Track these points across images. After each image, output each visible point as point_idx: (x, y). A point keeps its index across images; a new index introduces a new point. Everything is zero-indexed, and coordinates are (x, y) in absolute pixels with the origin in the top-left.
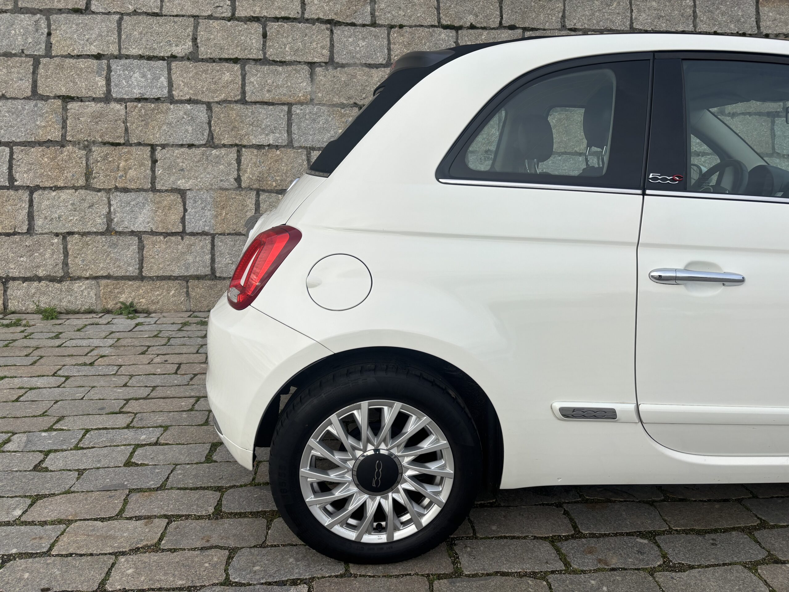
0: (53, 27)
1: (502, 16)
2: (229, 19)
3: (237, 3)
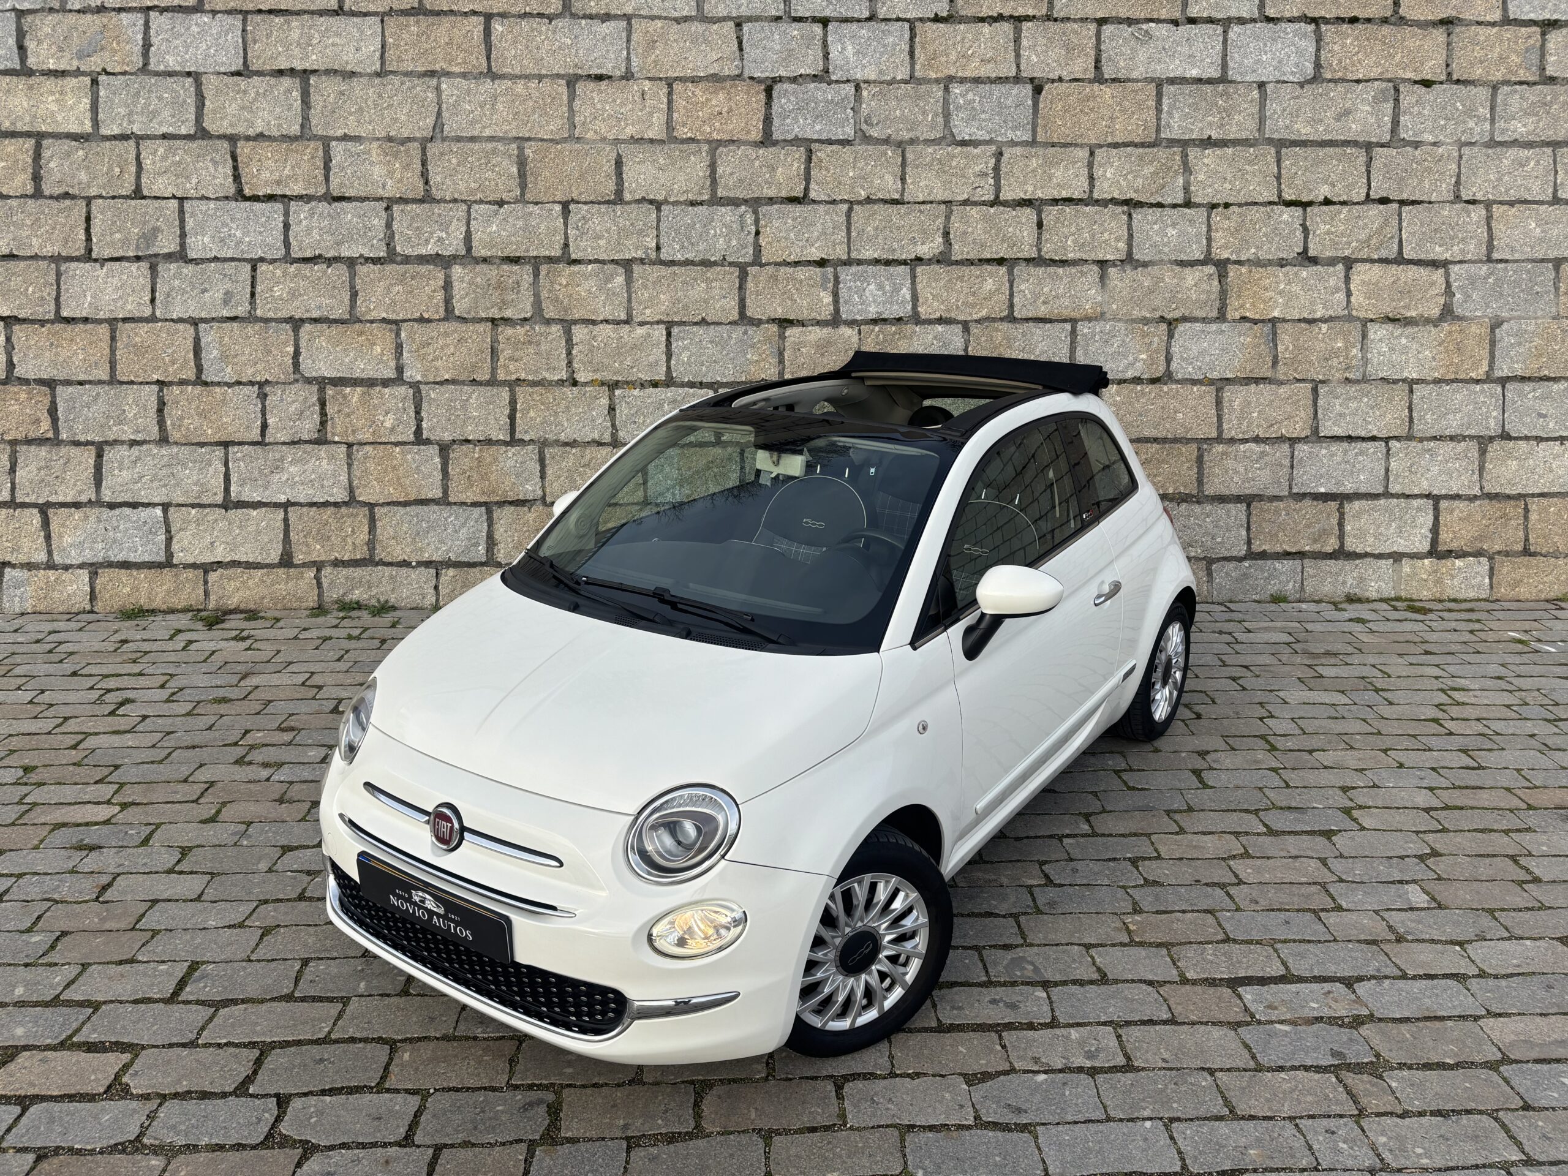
0: (762, 223)
1: (1369, 185)
2: (992, 204)
3: (1002, 181)
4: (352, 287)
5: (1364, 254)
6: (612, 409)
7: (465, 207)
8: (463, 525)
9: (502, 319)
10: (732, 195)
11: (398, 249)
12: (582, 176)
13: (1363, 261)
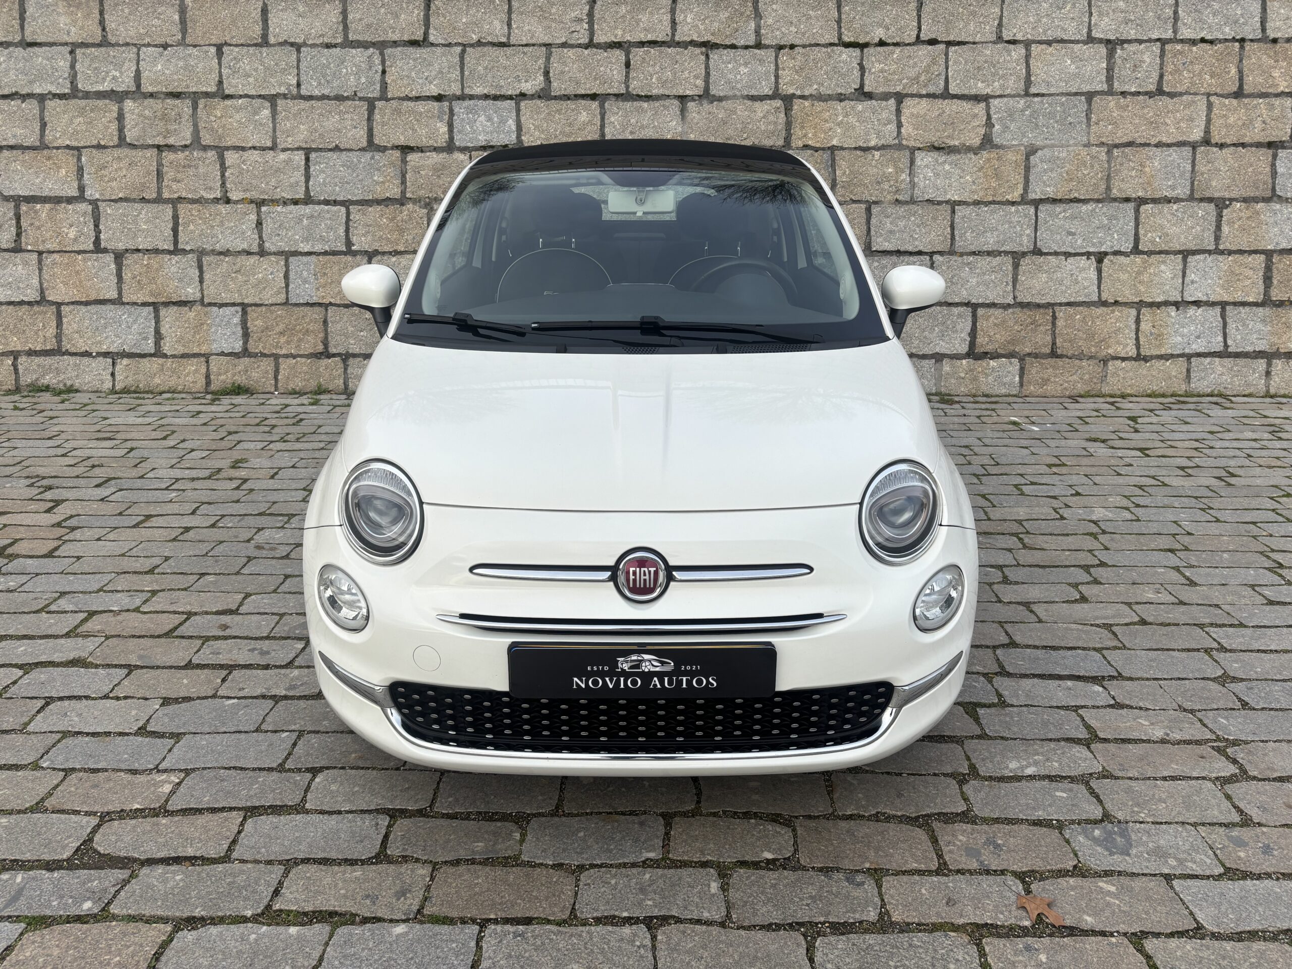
0: (388, 63)
1: (920, 28)
2: (587, 46)
3: (596, 26)
4: (42, 119)
5: (914, 89)
6: (259, 224)
7: (135, 50)
8: (135, 321)
9: (166, 146)
10: (361, 39)
11: (80, 86)
12: (234, 22)
13: (912, 96)
